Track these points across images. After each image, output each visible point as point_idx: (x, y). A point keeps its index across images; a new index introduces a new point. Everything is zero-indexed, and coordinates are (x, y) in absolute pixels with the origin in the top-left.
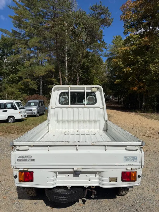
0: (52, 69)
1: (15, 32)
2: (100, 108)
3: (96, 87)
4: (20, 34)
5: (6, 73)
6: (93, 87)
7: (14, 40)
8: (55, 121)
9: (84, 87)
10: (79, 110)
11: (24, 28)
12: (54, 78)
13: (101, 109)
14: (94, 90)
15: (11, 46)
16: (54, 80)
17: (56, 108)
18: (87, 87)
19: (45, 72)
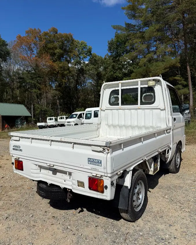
0: (176, 63)
1: (128, 25)
2: (159, 109)
3: (154, 80)
4: (135, 26)
5: (118, 76)
6: (150, 80)
7: (128, 36)
8: (106, 126)
9: (137, 82)
10: (131, 112)
11: (140, 16)
12: (180, 76)
13: (162, 110)
14: (151, 83)
15: (125, 44)
16: (179, 78)
17: (106, 109)
18: (141, 81)
19: (165, 69)
